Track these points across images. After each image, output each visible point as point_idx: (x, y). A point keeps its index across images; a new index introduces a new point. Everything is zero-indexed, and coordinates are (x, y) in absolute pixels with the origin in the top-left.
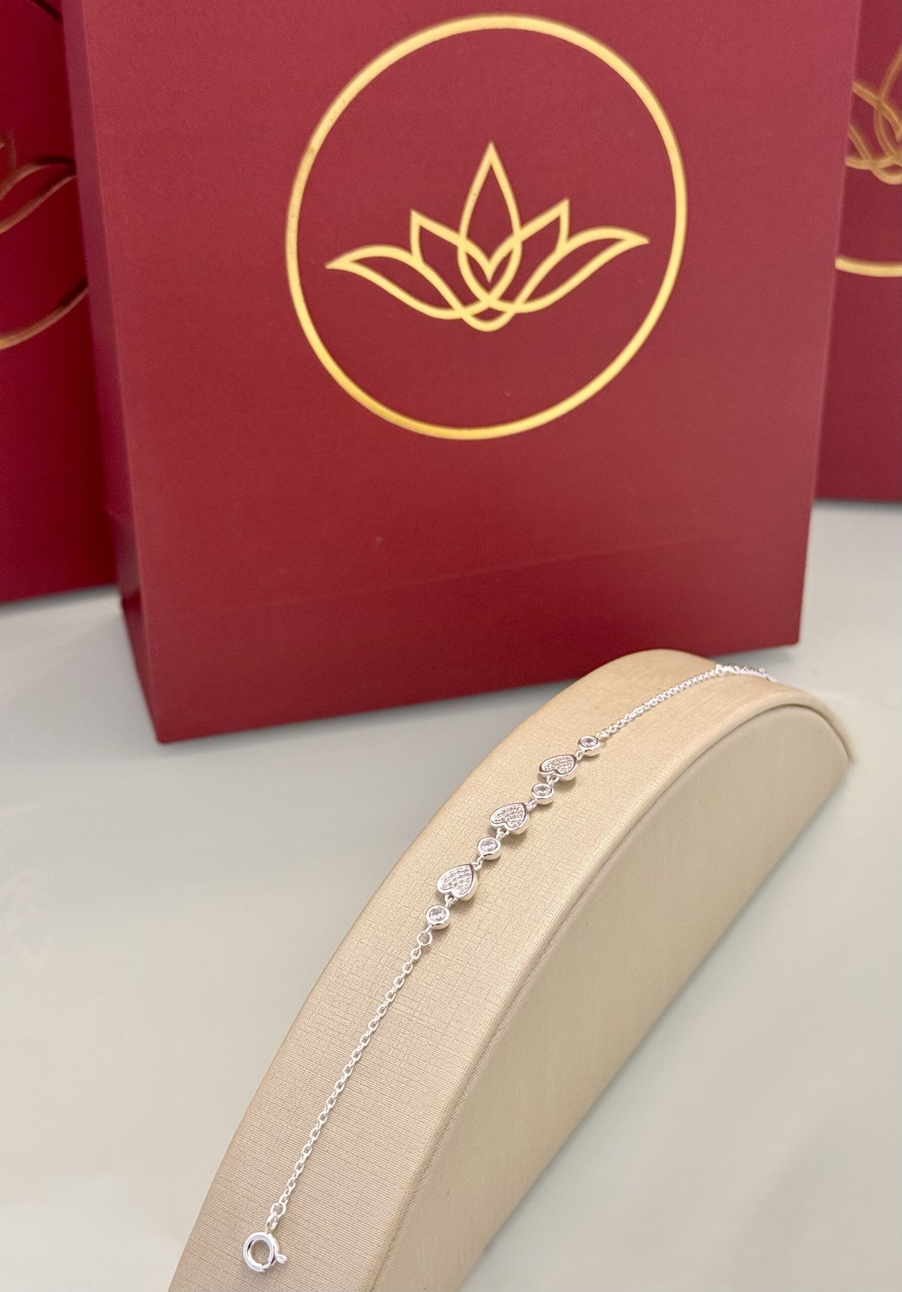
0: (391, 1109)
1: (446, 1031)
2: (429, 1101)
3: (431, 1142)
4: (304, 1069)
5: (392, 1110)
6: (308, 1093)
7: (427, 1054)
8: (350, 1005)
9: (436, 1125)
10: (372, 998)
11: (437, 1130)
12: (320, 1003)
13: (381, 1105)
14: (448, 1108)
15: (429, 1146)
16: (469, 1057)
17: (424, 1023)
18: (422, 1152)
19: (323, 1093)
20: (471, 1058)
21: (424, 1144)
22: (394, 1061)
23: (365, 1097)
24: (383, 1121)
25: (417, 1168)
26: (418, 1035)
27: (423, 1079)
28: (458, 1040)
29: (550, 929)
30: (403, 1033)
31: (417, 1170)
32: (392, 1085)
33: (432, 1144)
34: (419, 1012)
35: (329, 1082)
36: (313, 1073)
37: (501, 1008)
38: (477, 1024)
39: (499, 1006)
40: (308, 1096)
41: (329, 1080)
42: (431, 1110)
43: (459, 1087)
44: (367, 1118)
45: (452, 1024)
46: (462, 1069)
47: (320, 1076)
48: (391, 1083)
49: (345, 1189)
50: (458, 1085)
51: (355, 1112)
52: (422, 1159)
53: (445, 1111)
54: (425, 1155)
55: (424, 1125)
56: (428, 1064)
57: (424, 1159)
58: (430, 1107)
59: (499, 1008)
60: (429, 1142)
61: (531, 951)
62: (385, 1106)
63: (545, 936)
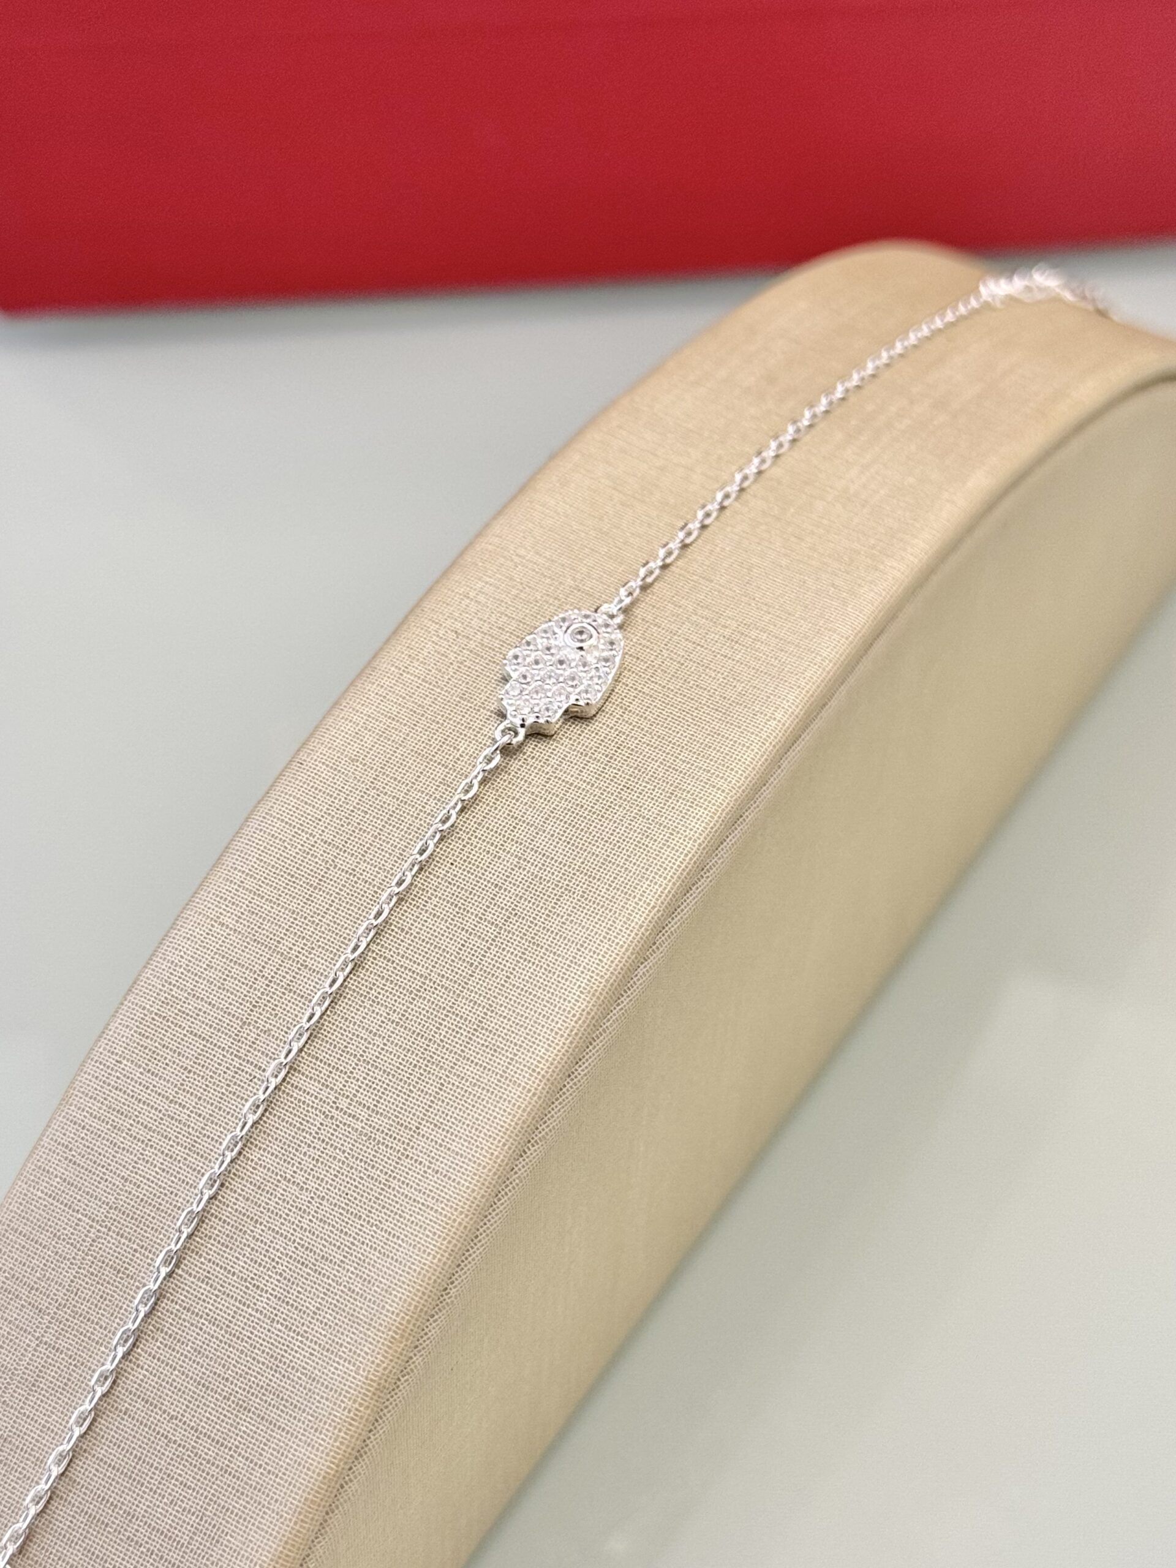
0: (275, 1324)
1: (409, 1148)
2: (363, 1311)
3: (367, 1407)
4: (80, 1216)
5: (279, 1326)
6: (85, 1272)
7: (364, 1200)
8: (190, 1072)
9: (380, 1369)
10: (240, 1058)
11: (383, 1382)
12: (120, 1062)
13: (254, 1313)
14: (408, 1331)
15: (361, 1417)
16: (461, 1213)
17: (359, 1125)
18: (344, 1429)
19: (120, 1275)
20: (467, 1216)
21: (349, 1412)
22: (286, 1211)
23: (216, 1292)
24: (256, 1351)
25: (332, 1465)
26: (344, 1152)
27: (353, 1258)
28: (437, 1172)
29: (658, 911)
30: (309, 1146)
31: (333, 1472)
32: (279, 1270)
33: (369, 1411)
34: (348, 1097)
35: (135, 1251)
36: (98, 1227)
37: (539, 1098)
38: (482, 1135)
39: (534, 1094)
40: (87, 1279)
41: (135, 1246)
42: (369, 1333)
43: (435, 1281)
44: (221, 1341)
45: (424, 1130)
46: (444, 1239)
47: (114, 1236)
48: (277, 1263)
49: (166, 1504)
50: (434, 1278)
51: (192, 1325)
52: (343, 1447)
53: (402, 1336)
54: (352, 1436)
55: (351, 1367)
56: (365, 1224)
57: (348, 1446)
58: (366, 1326)
59: (535, 1098)
60: (362, 1409)
61: (614, 965)
62: (262, 1317)
63: (647, 930)
